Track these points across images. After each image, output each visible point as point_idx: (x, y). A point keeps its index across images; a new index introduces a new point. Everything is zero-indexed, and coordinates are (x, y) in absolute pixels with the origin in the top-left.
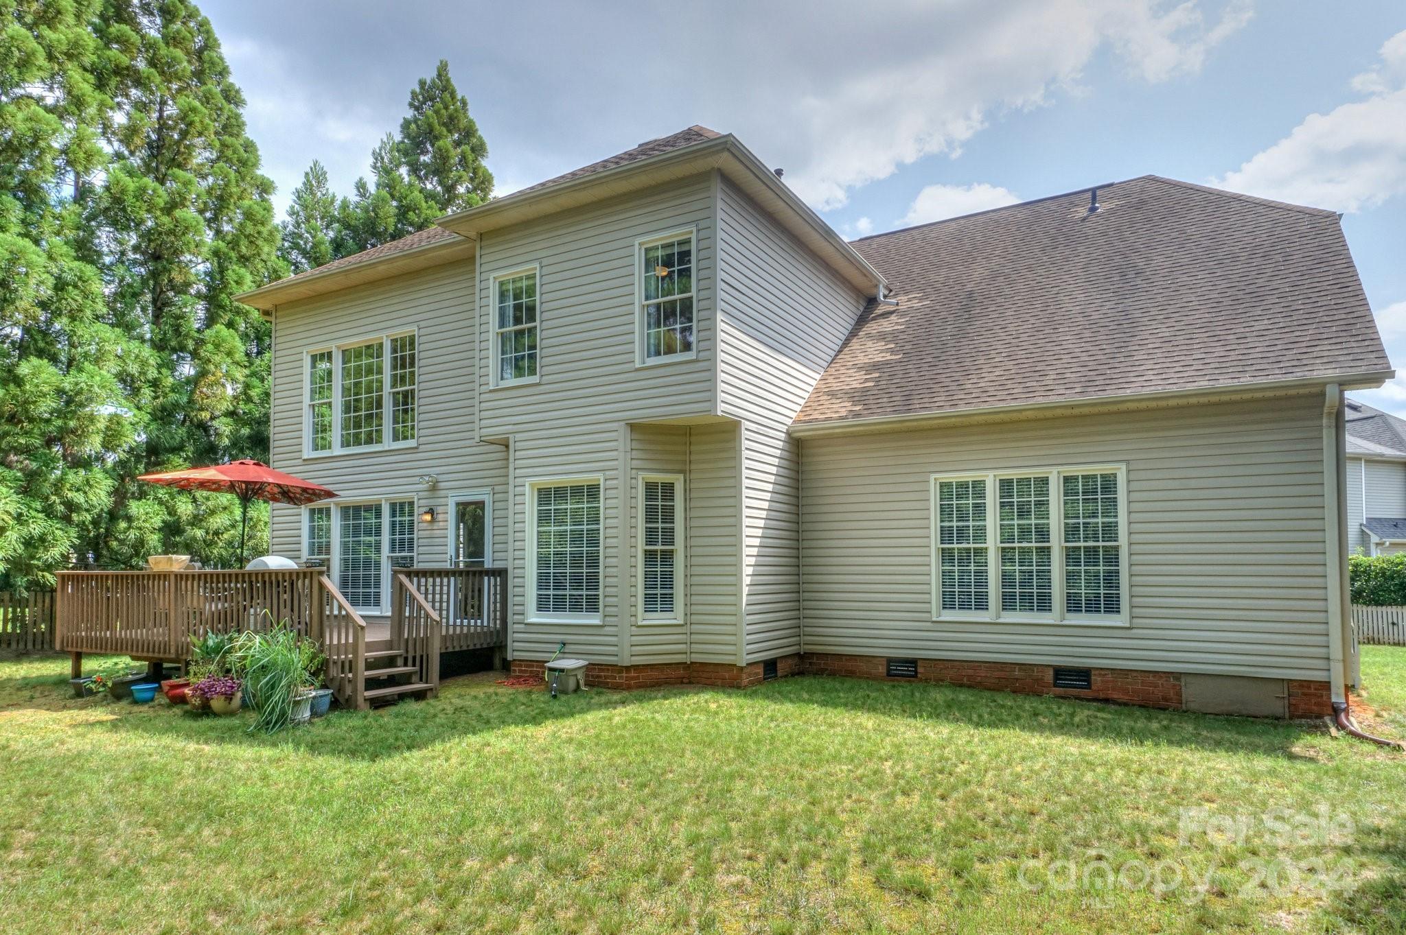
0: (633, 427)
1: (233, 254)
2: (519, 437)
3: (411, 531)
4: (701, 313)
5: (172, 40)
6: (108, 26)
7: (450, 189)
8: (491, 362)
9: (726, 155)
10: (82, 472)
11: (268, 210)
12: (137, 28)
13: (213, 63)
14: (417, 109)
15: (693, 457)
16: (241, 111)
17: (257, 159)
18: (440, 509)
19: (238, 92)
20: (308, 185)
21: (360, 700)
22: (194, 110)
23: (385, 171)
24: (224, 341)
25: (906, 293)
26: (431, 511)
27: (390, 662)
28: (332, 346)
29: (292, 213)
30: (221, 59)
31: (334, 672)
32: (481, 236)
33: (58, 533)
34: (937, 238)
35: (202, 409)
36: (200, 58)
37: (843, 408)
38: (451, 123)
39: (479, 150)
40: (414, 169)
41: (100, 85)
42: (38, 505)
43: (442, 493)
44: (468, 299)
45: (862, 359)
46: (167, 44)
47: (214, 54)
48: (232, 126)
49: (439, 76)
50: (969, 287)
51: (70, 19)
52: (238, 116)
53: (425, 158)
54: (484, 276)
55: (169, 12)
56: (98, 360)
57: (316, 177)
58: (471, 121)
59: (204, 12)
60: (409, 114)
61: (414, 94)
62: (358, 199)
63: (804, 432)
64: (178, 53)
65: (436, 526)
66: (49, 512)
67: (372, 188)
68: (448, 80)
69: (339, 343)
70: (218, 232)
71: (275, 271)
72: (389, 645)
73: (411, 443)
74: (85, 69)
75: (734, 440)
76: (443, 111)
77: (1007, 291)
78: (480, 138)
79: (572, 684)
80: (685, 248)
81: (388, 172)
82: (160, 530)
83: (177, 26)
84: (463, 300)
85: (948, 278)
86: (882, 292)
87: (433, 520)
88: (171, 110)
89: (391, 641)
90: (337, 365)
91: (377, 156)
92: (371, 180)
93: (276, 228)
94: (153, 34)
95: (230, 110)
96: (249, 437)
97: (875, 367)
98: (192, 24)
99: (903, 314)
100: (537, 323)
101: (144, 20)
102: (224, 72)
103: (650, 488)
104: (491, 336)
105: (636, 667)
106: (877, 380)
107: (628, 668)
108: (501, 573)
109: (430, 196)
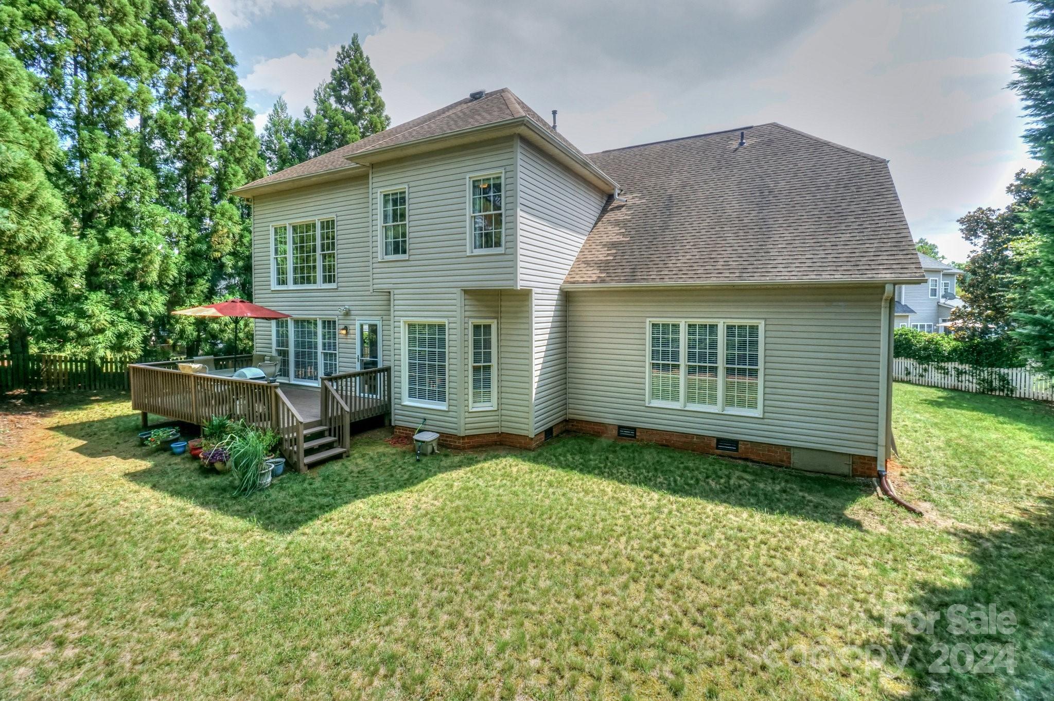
0: (466, 292)
1: (232, 158)
2: (396, 291)
3: (335, 338)
4: (508, 225)
5: (194, 28)
6: (155, 20)
7: (360, 111)
8: (379, 244)
9: (523, 127)
10: (147, 293)
11: (251, 129)
12: (173, 22)
13: (218, 42)
14: (340, 62)
15: (503, 309)
16: (235, 69)
17: (245, 98)
18: (351, 327)
19: (233, 57)
20: (276, 111)
21: (302, 466)
22: (206, 72)
23: (321, 100)
24: (227, 211)
25: (632, 193)
26: (346, 328)
27: (320, 435)
28: (287, 223)
29: (267, 129)
30: (222, 38)
31: (286, 446)
32: (373, 166)
33: (135, 329)
34: (649, 155)
35: (215, 251)
36: (210, 38)
37: (593, 274)
38: (360, 71)
39: (376, 87)
40: (339, 100)
41: (151, 58)
42: (123, 314)
43: (352, 317)
44: (365, 205)
45: (606, 239)
46: (191, 31)
47: (219, 36)
48: (230, 79)
49: (353, 43)
50: (669, 192)
51: (132, 18)
52: (233, 73)
53: (345, 92)
54: (374, 191)
55: (191, 11)
56: (153, 225)
57: (280, 107)
58: (371, 70)
59: (212, 10)
60: (336, 66)
61: (339, 55)
62: (305, 119)
63: (570, 287)
64: (198, 36)
65: (349, 336)
66: (130, 318)
67: (313, 112)
68: (358, 46)
69: (291, 221)
70: (224, 143)
71: (257, 166)
72: (319, 423)
73: (333, 286)
74: (141, 49)
75: (528, 300)
76: (356, 65)
77: (692, 197)
78: (377, 81)
79: (429, 449)
80: (497, 182)
81: (323, 102)
82: (194, 324)
83: (196, 19)
84: (362, 206)
85: (656, 184)
86: (617, 191)
87: (347, 333)
88: (194, 70)
89: (321, 421)
90: (290, 235)
91: (317, 93)
92: (313, 108)
93: (258, 140)
94: (184, 24)
95: (229, 70)
96: (243, 267)
97: (614, 245)
98: (206, 16)
99: (630, 208)
100: (407, 222)
101: (177, 15)
102: (225, 46)
103: (477, 328)
104: (379, 228)
105: (468, 437)
106: (615, 255)
107: (463, 438)
108: (387, 370)
109: (348, 117)
